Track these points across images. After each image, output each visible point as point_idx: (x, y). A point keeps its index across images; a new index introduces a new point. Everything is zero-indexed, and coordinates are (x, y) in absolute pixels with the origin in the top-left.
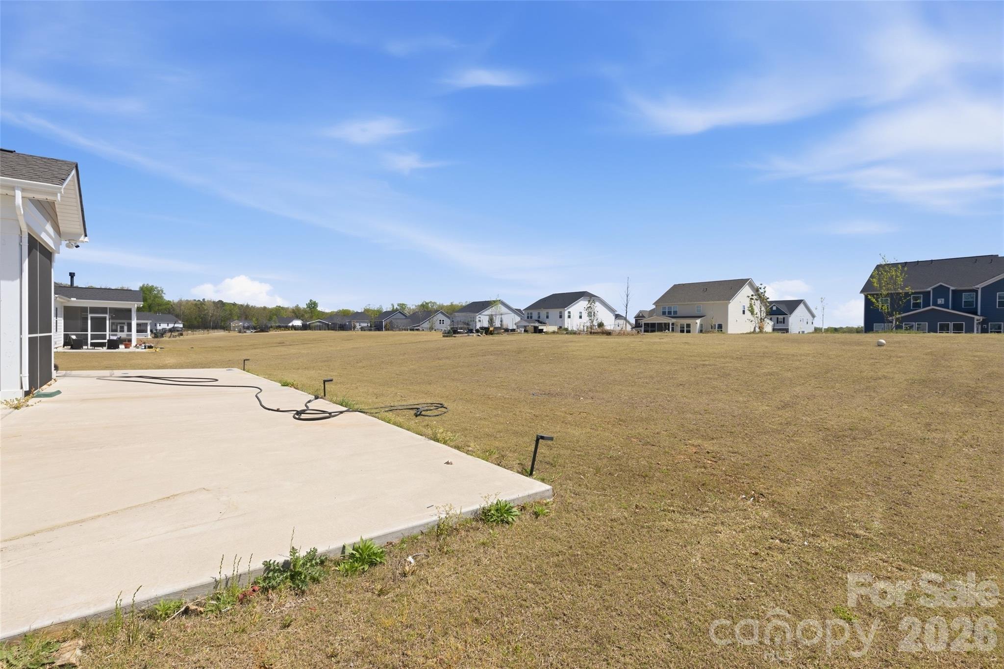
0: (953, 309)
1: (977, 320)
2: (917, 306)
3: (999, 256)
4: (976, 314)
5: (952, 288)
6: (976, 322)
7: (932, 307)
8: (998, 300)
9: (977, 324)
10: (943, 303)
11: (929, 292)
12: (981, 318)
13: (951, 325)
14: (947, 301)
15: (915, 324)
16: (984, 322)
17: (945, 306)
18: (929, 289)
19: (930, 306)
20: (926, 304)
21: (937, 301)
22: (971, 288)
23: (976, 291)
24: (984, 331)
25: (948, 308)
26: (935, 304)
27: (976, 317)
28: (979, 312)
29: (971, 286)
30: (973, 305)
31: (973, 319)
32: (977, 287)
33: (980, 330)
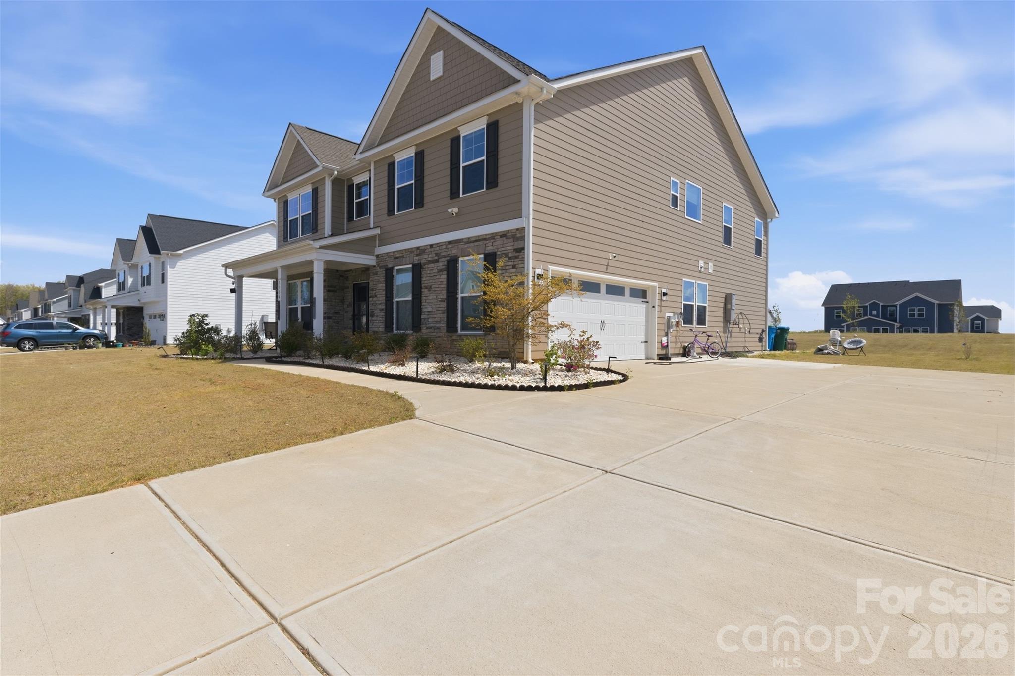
0: (882, 318)
2: (860, 315)
3: (911, 281)
4: (896, 322)
5: (881, 304)
6: (895, 327)
7: (869, 317)
8: (909, 313)
9: (896, 329)
10: (876, 314)
11: (867, 306)
12: (899, 325)
13: (881, 329)
14: (878, 313)
15: (859, 329)
16: (900, 327)
17: (877, 316)
18: (867, 304)
19: (867, 316)
20: (865, 315)
21: (872, 312)
23: (896, 306)
24: (900, 332)
25: (879, 318)
26: (871, 315)
27: (896, 324)
28: (898, 321)
29: (892, 303)
30: (894, 316)
31: (894, 325)
32: (896, 303)
33: (898, 331)
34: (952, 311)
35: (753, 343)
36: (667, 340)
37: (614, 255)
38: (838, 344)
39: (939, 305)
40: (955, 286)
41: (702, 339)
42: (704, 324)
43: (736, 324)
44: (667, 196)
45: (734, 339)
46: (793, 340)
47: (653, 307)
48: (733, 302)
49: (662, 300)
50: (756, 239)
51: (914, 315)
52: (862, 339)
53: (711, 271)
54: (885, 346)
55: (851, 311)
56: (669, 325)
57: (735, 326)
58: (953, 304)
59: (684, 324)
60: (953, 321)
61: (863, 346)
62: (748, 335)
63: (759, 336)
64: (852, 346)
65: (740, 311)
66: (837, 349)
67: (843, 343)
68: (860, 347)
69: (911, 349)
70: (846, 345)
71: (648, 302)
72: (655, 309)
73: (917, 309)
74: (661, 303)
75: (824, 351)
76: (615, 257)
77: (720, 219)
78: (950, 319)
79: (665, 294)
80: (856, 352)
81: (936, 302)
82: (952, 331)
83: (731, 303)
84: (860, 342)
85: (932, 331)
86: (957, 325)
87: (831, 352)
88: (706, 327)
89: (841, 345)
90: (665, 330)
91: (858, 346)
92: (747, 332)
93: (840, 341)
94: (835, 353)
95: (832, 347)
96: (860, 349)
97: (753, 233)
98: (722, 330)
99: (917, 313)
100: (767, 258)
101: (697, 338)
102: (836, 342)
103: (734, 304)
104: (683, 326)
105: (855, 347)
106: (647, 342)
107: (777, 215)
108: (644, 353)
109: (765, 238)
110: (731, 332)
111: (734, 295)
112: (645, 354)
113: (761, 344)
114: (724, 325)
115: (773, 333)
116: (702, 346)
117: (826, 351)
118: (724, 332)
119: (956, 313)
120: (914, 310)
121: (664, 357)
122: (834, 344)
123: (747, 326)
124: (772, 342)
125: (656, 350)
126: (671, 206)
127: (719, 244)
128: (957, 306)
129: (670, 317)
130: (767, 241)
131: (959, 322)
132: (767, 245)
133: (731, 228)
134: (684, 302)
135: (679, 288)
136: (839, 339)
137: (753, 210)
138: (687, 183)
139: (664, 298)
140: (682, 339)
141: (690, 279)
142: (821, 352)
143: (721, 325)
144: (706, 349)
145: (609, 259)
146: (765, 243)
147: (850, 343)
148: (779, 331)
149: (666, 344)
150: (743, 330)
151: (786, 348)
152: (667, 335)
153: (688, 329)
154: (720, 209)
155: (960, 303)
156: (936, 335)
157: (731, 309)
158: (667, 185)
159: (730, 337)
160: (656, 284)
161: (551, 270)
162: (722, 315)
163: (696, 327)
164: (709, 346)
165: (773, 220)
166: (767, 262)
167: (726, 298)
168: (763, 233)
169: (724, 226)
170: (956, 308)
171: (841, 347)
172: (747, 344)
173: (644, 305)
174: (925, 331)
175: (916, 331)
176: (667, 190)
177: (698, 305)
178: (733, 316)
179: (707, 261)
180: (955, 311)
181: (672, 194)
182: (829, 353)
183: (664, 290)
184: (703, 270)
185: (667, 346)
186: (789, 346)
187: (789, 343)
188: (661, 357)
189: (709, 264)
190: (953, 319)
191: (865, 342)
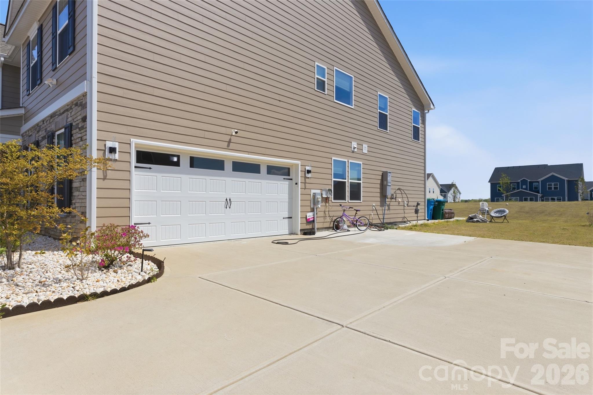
0: (530, 191)
1: (539, 196)
2: (514, 189)
3: (548, 165)
4: (539, 193)
5: (529, 181)
6: (539, 197)
7: (521, 190)
8: (547, 187)
9: (539, 198)
10: (525, 188)
11: (519, 182)
12: (541, 195)
13: (529, 198)
14: (527, 187)
15: (514, 198)
16: (542, 197)
17: (526, 189)
18: (519, 181)
19: (519, 189)
20: (518, 188)
21: (522, 187)
22: (536, 181)
23: (538, 182)
24: (542, 201)
25: (527, 190)
26: (522, 188)
27: (539, 195)
28: (540, 193)
29: (536, 180)
30: (538, 189)
31: (538, 195)
32: (539, 180)
33: (541, 200)
34: (577, 185)
35: (410, 214)
36: (314, 215)
37: (236, 131)
38: (486, 213)
39: (568, 181)
40: (579, 167)
41: (351, 213)
42: (359, 199)
43: (393, 199)
44: (311, 80)
45: (392, 212)
46: (451, 210)
47: (296, 184)
48: (388, 179)
49: (306, 177)
50: (413, 126)
51: (551, 188)
52: (505, 209)
53: (365, 151)
54: (527, 213)
55: (505, 185)
56: (315, 201)
57: (393, 200)
58: (578, 180)
59: (334, 199)
60: (578, 192)
61: (506, 215)
62: (406, 207)
63: (415, 208)
64: (497, 215)
65: (397, 187)
66: (486, 217)
67: (490, 212)
68: (504, 216)
69: (547, 215)
70: (493, 214)
71: (291, 179)
72: (298, 187)
73: (553, 184)
74: (305, 180)
75: (474, 219)
76: (236, 133)
77: (375, 106)
78: (576, 191)
79: (309, 172)
80: (501, 220)
81: (566, 179)
82: (577, 200)
83: (387, 180)
84: (504, 211)
85: (564, 200)
86: (581, 195)
87: (479, 220)
88: (362, 201)
89: (489, 214)
90: (311, 206)
91: (502, 215)
92: (405, 205)
93: (488, 210)
94: (484, 221)
95: (481, 216)
96: (504, 217)
97: (410, 121)
98: (379, 204)
99: (553, 187)
100: (425, 142)
101: (346, 213)
102: (485, 211)
103: (390, 181)
104: (333, 201)
105: (500, 215)
106: (291, 218)
107: (432, 106)
108: (287, 229)
109: (423, 126)
110: (389, 206)
111: (389, 172)
112: (289, 230)
113: (416, 215)
114: (380, 200)
115: (432, 205)
116: (351, 219)
117: (476, 220)
118: (382, 205)
119: (580, 186)
120: (551, 185)
121: (309, 232)
122: (483, 214)
123: (406, 200)
124: (431, 212)
125: (299, 225)
126: (316, 89)
127: (375, 128)
128: (581, 181)
129: (315, 193)
130: (425, 128)
131: (582, 193)
132: (425, 132)
133: (387, 115)
134: (333, 179)
135: (329, 166)
136: (487, 209)
137: (409, 101)
138: (336, 70)
139: (309, 175)
140: (331, 214)
141: (341, 158)
142: (471, 220)
143: (379, 199)
144: (355, 223)
145: (232, 135)
146: (423, 129)
147: (496, 212)
148: (437, 203)
149: (312, 219)
150: (401, 204)
151: (443, 218)
152: (313, 210)
153: (338, 204)
154: (375, 97)
155: (583, 179)
156: (567, 203)
157: (387, 185)
158: (312, 69)
159: (388, 210)
160: (299, 162)
161: (135, 144)
162: (379, 190)
163: (349, 202)
164: (357, 220)
165: (430, 111)
166: (425, 146)
167: (382, 176)
168: (420, 121)
169: (379, 112)
170: (580, 183)
171: (489, 215)
172: (406, 215)
173: (287, 183)
174: (559, 200)
175: (553, 200)
176: (311, 74)
177: (350, 182)
178: (390, 192)
179: (360, 142)
180: (579, 185)
181: (317, 78)
182: (478, 221)
183: (308, 168)
184: (356, 150)
185: (314, 221)
186: (447, 215)
187: (446, 213)
188: (306, 232)
189: (364, 145)
190: (578, 191)
191: (507, 211)
